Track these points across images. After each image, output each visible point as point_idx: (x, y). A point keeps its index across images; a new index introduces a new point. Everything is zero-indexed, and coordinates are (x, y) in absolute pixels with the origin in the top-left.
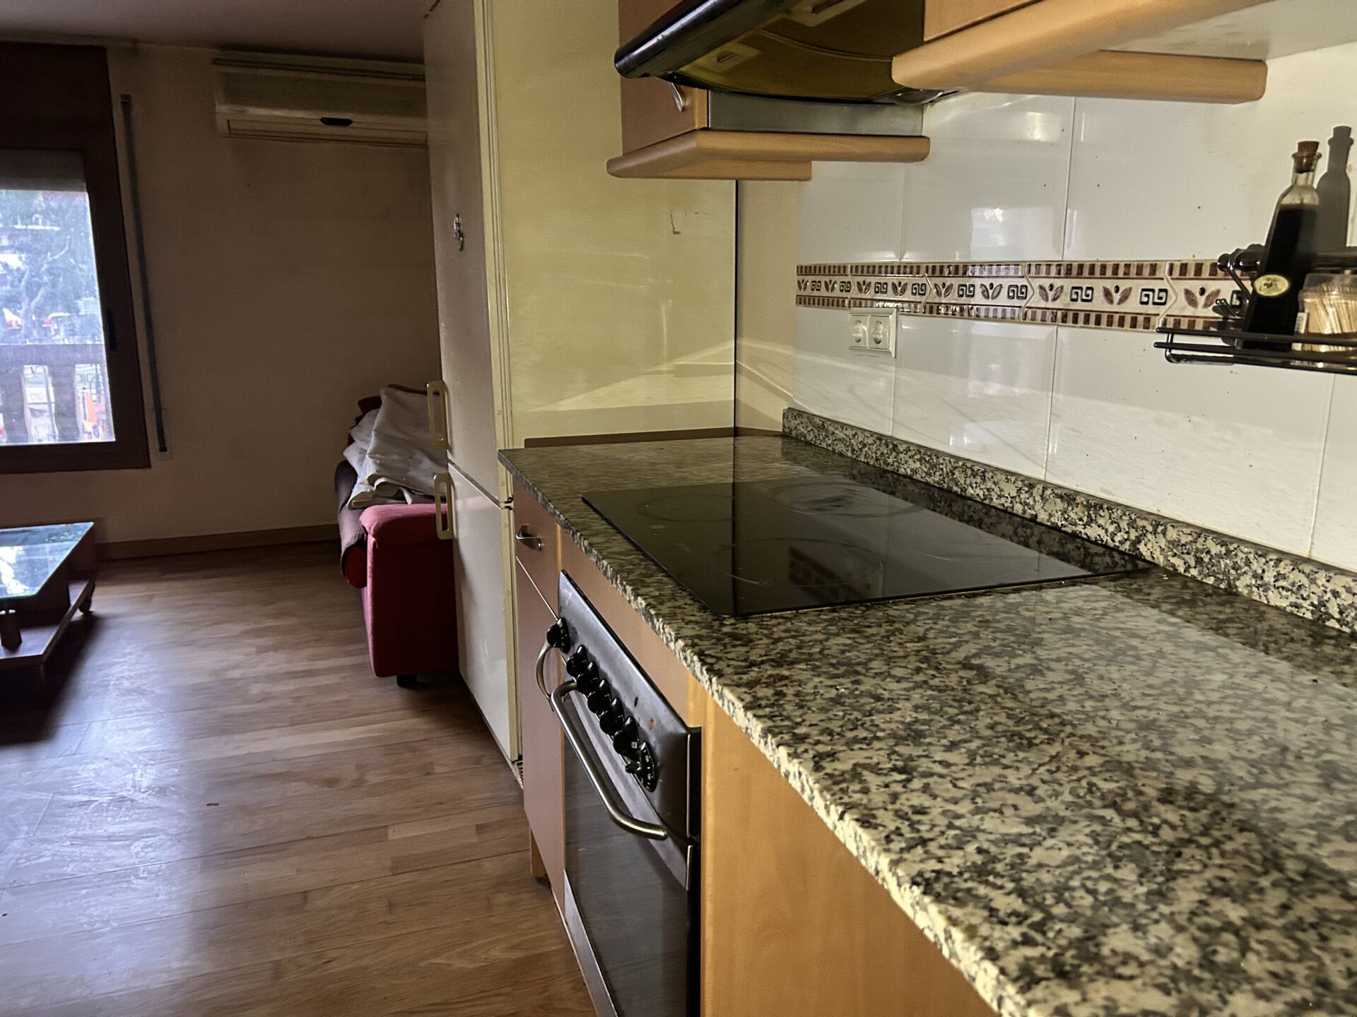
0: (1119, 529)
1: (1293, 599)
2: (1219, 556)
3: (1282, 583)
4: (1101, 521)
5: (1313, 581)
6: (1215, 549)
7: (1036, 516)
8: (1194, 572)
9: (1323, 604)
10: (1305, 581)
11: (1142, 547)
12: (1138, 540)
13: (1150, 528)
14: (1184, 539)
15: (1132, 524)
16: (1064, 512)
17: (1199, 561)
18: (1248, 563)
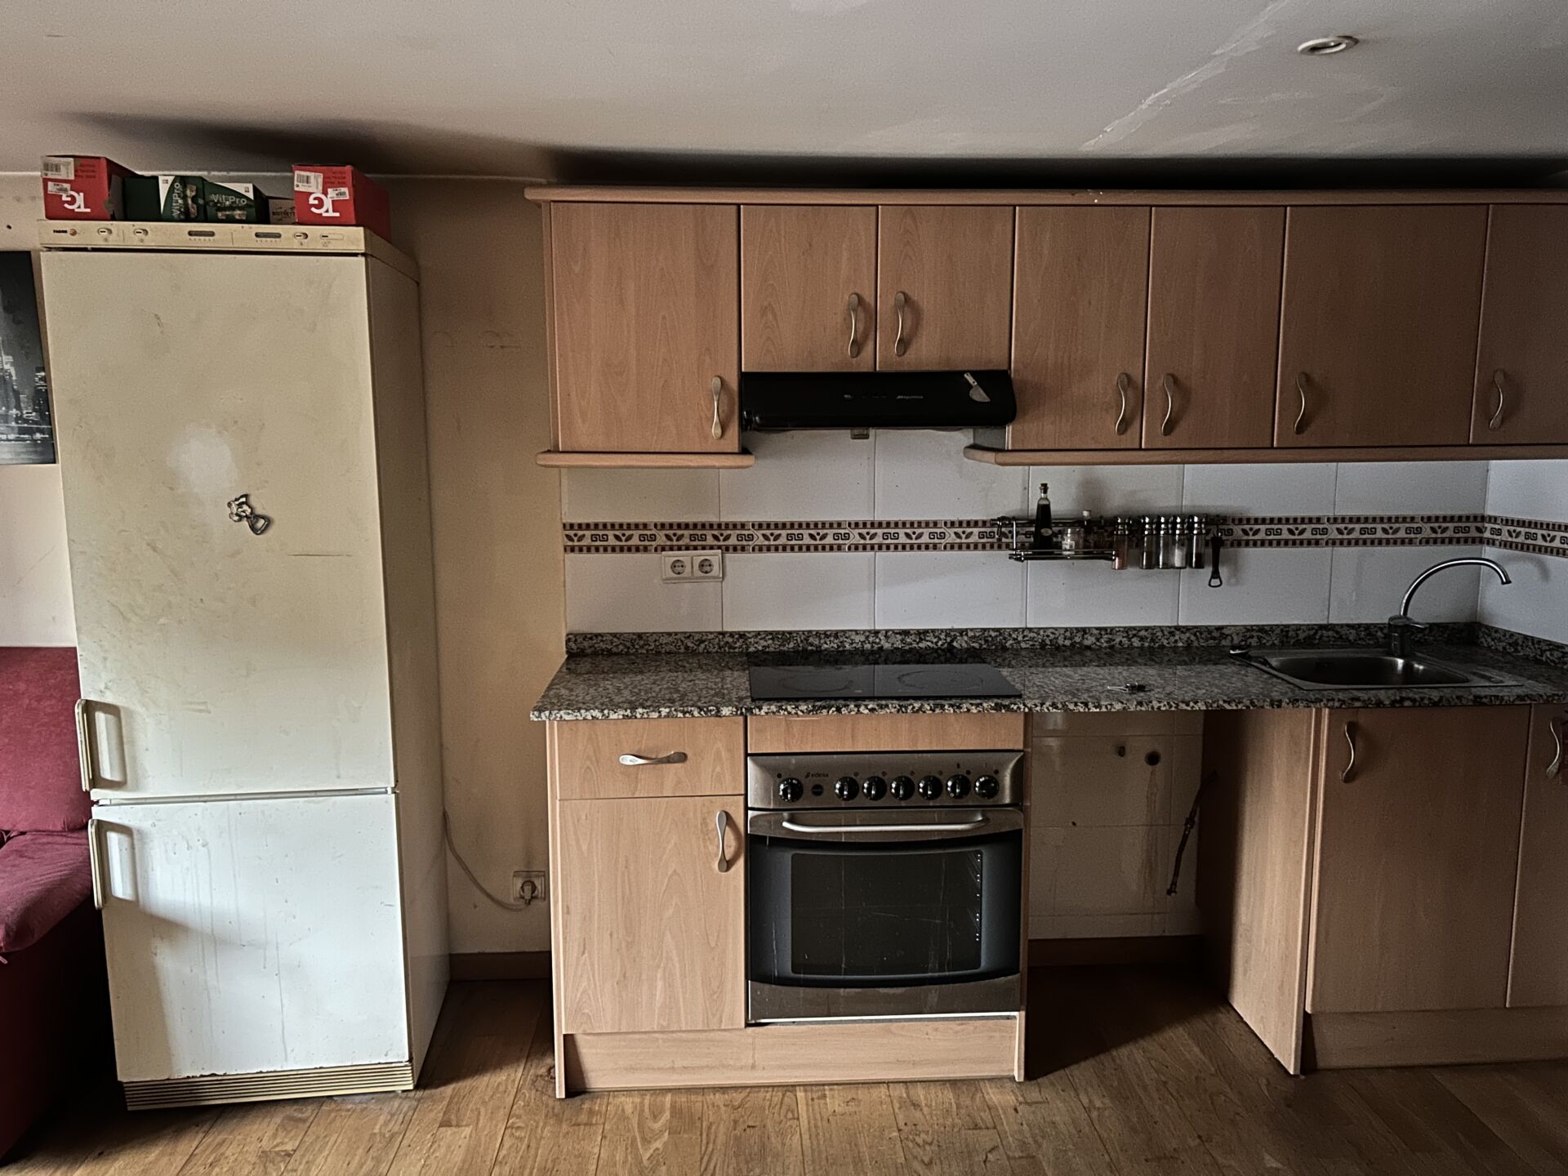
0: (940, 639)
1: (1031, 643)
2: (996, 636)
3: (1026, 639)
4: (928, 639)
5: (1039, 634)
6: (993, 634)
7: (882, 647)
8: (985, 646)
9: (1043, 641)
10: (1035, 635)
11: (955, 644)
12: (952, 641)
13: (958, 634)
14: (977, 634)
15: (947, 635)
16: (902, 641)
17: (986, 641)
18: (1010, 635)
